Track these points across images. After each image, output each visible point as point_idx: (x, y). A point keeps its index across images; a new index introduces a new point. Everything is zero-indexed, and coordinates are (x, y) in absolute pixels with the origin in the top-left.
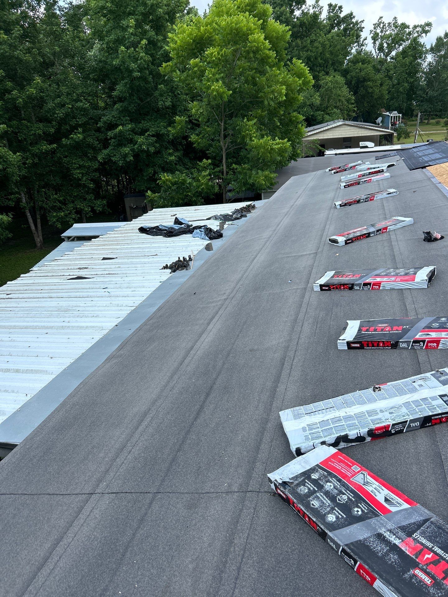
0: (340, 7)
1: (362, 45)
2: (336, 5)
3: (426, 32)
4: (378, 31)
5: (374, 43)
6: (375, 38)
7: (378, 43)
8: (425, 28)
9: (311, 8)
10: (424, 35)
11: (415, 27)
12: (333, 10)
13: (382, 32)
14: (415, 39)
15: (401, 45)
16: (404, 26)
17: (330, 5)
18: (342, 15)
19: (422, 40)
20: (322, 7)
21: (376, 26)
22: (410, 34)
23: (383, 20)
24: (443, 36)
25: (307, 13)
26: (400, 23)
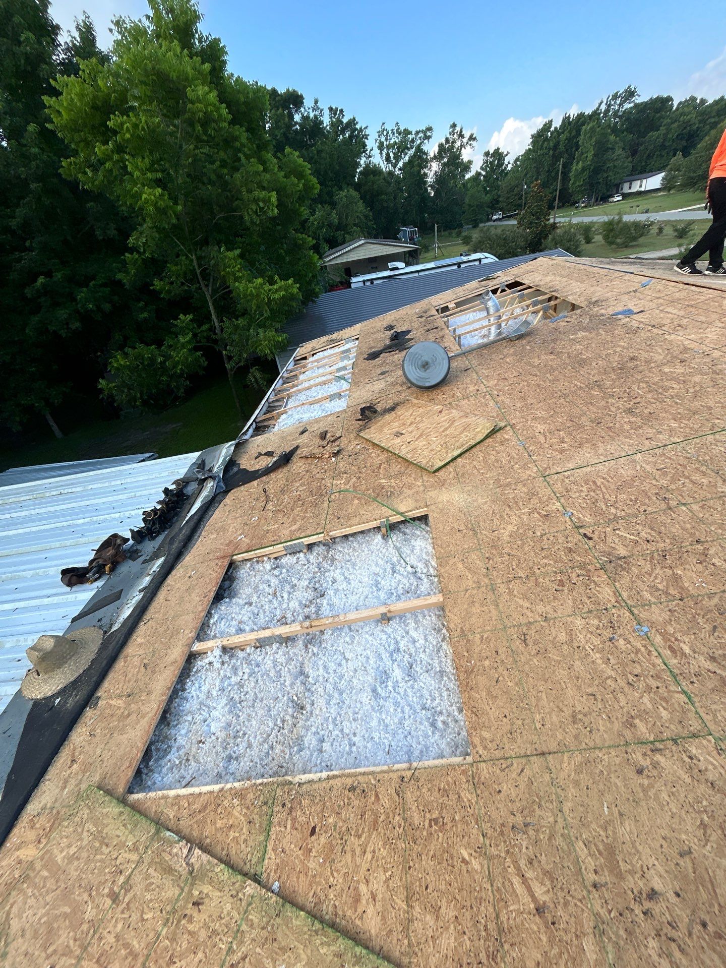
0: (342, 111)
1: (370, 157)
2: (337, 109)
3: (428, 138)
4: (383, 139)
5: (381, 153)
6: (381, 147)
7: (384, 153)
8: (427, 134)
9: (311, 111)
10: (426, 141)
11: (417, 133)
12: (335, 114)
13: (386, 140)
14: (419, 149)
15: (406, 154)
16: (407, 132)
17: (331, 109)
18: (345, 120)
19: (425, 148)
20: (322, 110)
21: (380, 133)
22: (413, 141)
23: (386, 126)
24: (444, 142)
25: (308, 117)
26: (402, 129)
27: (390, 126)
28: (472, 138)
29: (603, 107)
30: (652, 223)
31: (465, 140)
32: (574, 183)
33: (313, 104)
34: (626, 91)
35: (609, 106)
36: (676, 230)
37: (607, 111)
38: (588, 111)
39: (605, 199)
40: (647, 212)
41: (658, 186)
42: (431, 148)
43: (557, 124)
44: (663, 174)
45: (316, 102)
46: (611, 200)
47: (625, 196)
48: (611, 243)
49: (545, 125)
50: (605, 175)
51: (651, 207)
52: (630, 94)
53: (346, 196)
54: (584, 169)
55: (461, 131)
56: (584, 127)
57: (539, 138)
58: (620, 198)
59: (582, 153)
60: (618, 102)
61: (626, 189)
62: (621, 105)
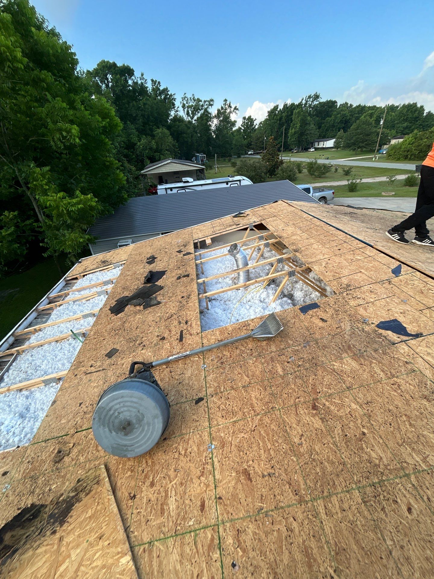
0: (159, 83)
1: (177, 111)
2: (156, 81)
3: (212, 105)
4: (185, 102)
5: (184, 110)
6: (184, 106)
8: (211, 103)
9: (139, 79)
10: (210, 107)
12: (155, 84)
13: (187, 103)
14: (206, 110)
15: (198, 112)
16: (199, 100)
17: (152, 80)
18: (161, 88)
19: (209, 110)
20: (146, 80)
21: (183, 99)
23: (186, 95)
24: (220, 109)
25: (137, 83)
26: (196, 98)
27: (189, 96)
28: (236, 108)
29: (304, 102)
30: (332, 166)
31: (232, 109)
32: (291, 139)
33: (140, 76)
34: (315, 95)
35: (307, 101)
36: (344, 171)
37: (306, 104)
38: (297, 103)
39: (306, 149)
40: (328, 159)
41: (332, 146)
42: (213, 111)
43: (281, 107)
44: (334, 140)
45: (142, 75)
46: (309, 150)
47: (316, 149)
48: (312, 175)
49: (275, 107)
50: (306, 137)
51: (329, 156)
52: (317, 97)
53: (161, 132)
54: (295, 133)
55: (230, 104)
56: (294, 111)
57: (272, 113)
58: (314, 150)
59: (294, 124)
60: (311, 100)
61: (316, 146)
62: (312, 102)
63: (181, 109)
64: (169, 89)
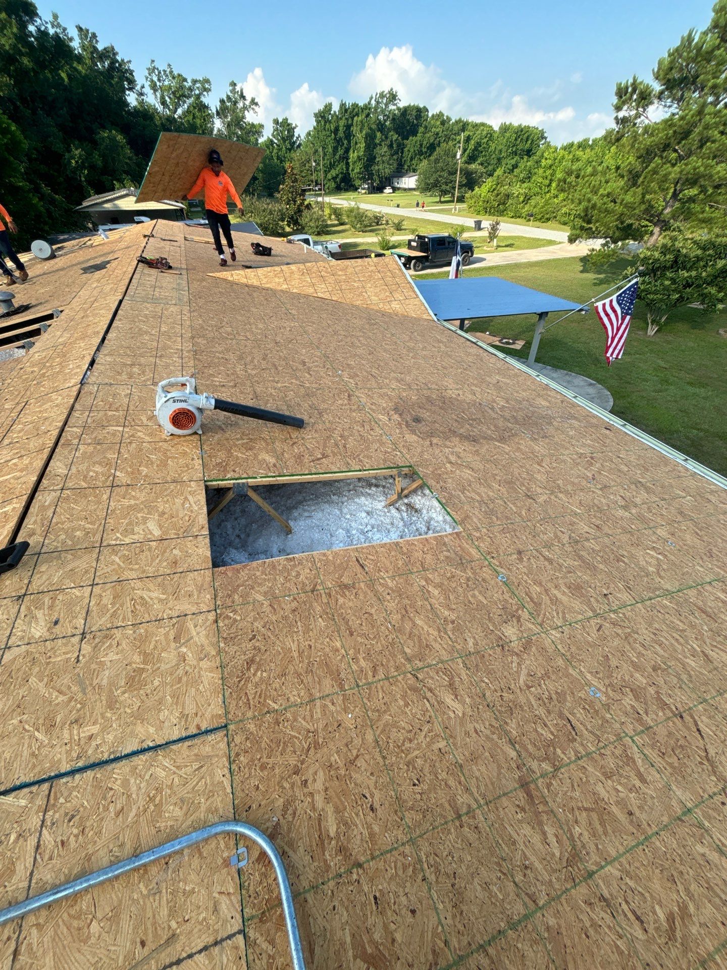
1: (142, 94)
3: (208, 90)
4: (155, 79)
5: (155, 94)
6: (154, 87)
8: (205, 85)
10: (205, 93)
11: (195, 82)
12: (86, 36)
13: (159, 80)
14: (198, 99)
15: (184, 102)
16: (182, 78)
17: (80, 29)
18: (100, 47)
19: (205, 100)
20: (65, 28)
22: (190, 89)
24: (225, 99)
26: (176, 73)
27: (161, 66)
28: (253, 102)
29: (373, 103)
30: (383, 217)
31: (247, 103)
32: (353, 170)
34: (390, 92)
39: (379, 189)
41: (414, 187)
44: (416, 177)
46: (385, 191)
47: (396, 190)
51: (401, 202)
52: (393, 97)
55: (242, 93)
58: (391, 190)
60: (384, 101)
61: (396, 184)
62: (386, 105)
63: (148, 90)
64: (116, 49)
